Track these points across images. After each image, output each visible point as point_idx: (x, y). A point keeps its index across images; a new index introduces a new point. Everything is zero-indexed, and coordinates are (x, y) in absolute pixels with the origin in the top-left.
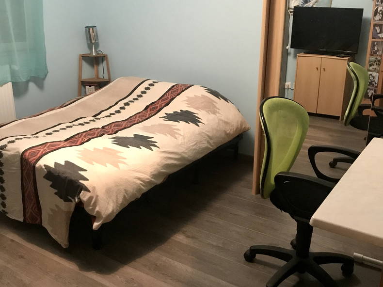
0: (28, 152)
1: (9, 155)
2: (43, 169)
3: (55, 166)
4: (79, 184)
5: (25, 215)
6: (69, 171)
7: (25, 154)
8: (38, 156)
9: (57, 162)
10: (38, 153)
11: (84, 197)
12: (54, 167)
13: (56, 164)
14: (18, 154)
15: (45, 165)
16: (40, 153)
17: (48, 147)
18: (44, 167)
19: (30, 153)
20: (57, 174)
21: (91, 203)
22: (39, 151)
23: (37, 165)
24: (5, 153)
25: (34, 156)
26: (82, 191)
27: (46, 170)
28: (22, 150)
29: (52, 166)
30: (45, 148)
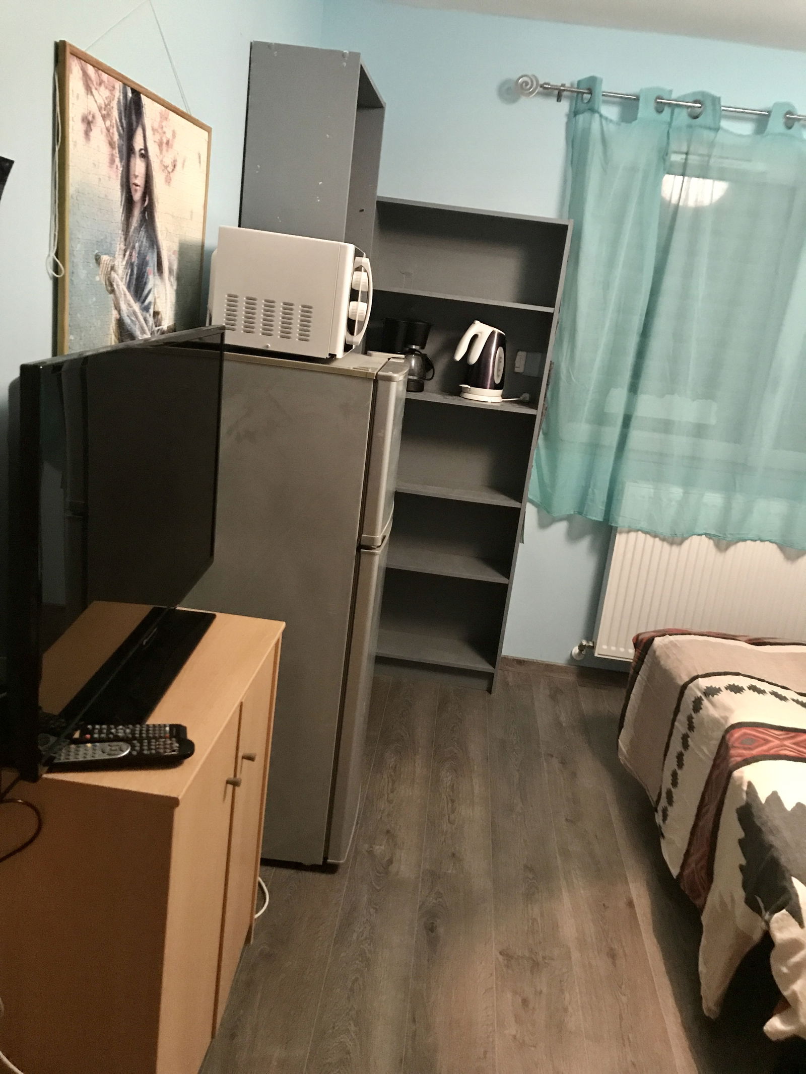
0: (744, 730)
1: (708, 716)
2: (742, 790)
3: (767, 800)
4: (787, 885)
5: (683, 867)
6: (787, 834)
7: (732, 731)
8: (755, 752)
9: (780, 794)
10: (762, 745)
11: (780, 929)
12: (763, 801)
13: (774, 798)
14: (723, 721)
15: (750, 785)
16: (765, 748)
17: (794, 744)
18: (745, 788)
19: (745, 734)
20: (758, 824)
21: (789, 957)
22: (767, 741)
23: (736, 773)
24: (707, 708)
25: (745, 749)
26: (784, 911)
27: (744, 796)
28: (734, 720)
29: (763, 795)
30: (787, 743)
